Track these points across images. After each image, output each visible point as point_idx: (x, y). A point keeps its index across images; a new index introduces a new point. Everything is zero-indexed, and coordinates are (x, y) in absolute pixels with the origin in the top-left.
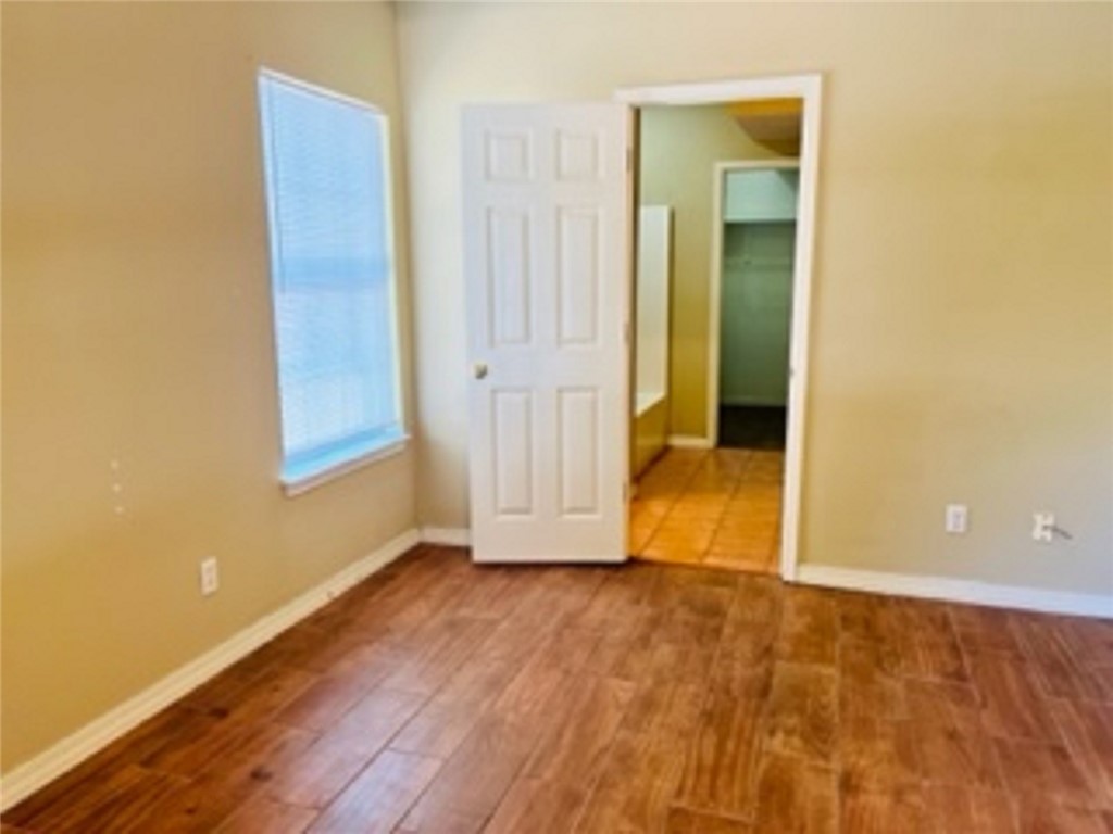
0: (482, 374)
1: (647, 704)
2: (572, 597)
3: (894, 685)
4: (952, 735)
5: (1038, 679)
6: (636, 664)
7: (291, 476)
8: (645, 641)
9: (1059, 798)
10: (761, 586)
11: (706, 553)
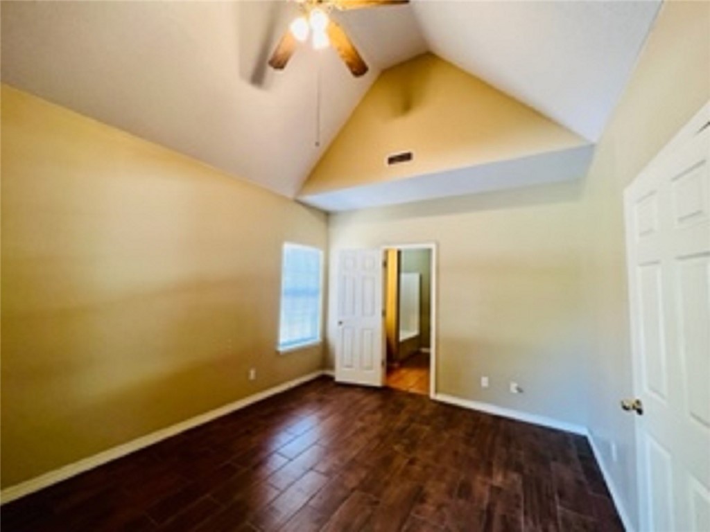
0: (340, 323)
1: (364, 430)
2: (358, 395)
3: (446, 435)
4: (456, 453)
5: (499, 439)
6: (368, 418)
7: (281, 349)
8: (374, 412)
9: (479, 478)
10: (422, 399)
11: (411, 387)
